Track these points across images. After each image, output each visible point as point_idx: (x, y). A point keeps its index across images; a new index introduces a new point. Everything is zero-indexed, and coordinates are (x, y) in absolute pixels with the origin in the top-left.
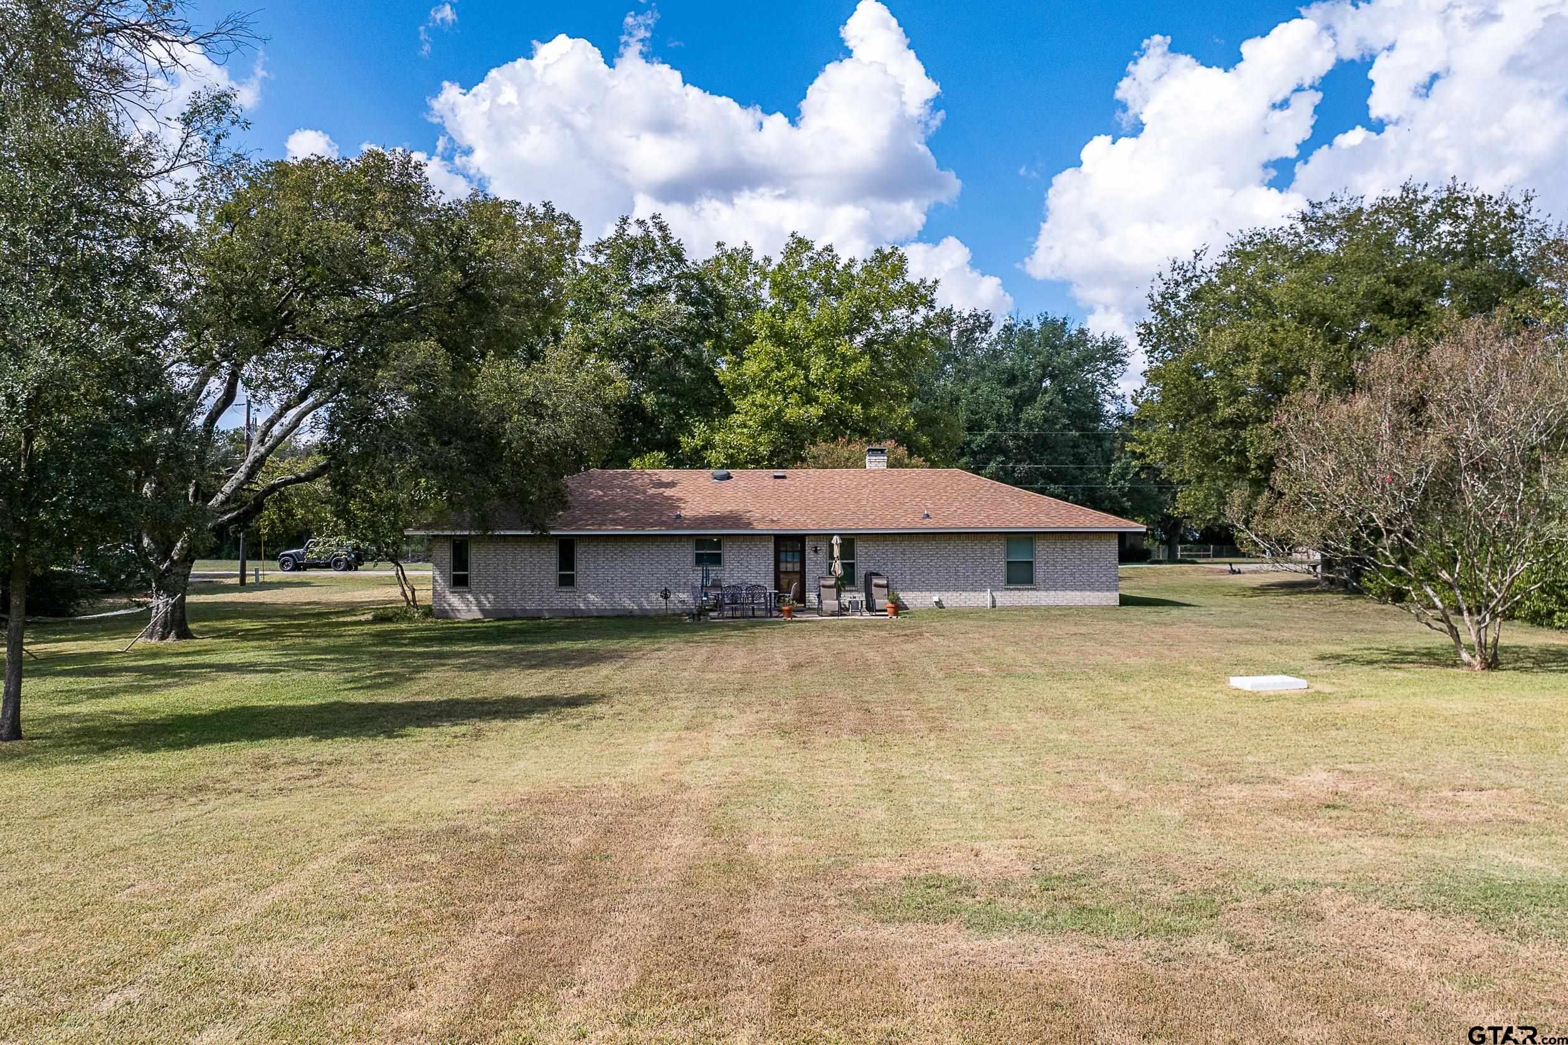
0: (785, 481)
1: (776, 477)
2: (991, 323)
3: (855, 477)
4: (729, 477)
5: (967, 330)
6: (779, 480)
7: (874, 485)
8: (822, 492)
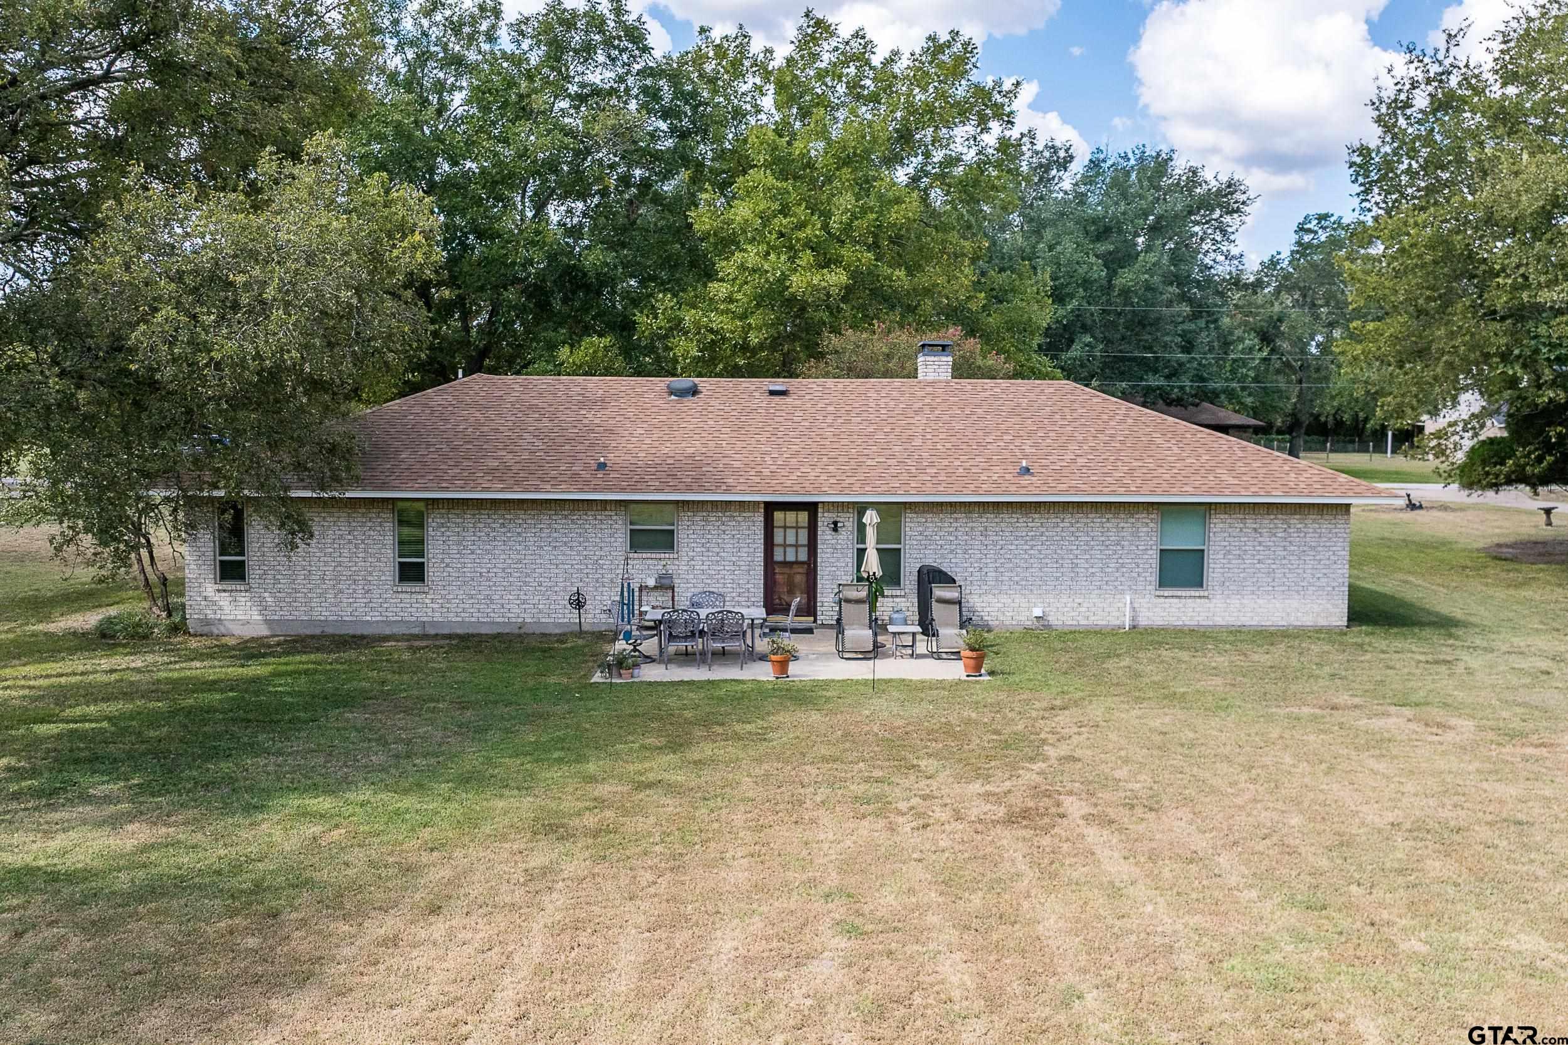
0: (788, 400)
1: (772, 393)
2: (1072, 157)
3: (902, 393)
4: (694, 391)
5: (1041, 166)
6: (777, 399)
7: (933, 410)
8: (849, 422)
